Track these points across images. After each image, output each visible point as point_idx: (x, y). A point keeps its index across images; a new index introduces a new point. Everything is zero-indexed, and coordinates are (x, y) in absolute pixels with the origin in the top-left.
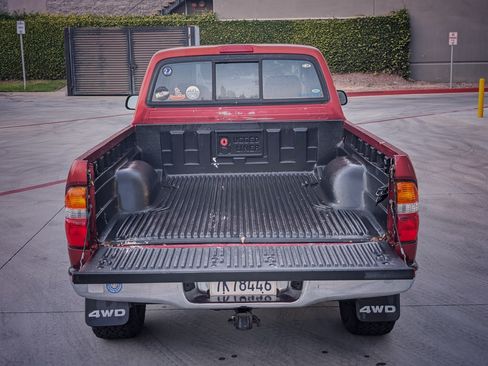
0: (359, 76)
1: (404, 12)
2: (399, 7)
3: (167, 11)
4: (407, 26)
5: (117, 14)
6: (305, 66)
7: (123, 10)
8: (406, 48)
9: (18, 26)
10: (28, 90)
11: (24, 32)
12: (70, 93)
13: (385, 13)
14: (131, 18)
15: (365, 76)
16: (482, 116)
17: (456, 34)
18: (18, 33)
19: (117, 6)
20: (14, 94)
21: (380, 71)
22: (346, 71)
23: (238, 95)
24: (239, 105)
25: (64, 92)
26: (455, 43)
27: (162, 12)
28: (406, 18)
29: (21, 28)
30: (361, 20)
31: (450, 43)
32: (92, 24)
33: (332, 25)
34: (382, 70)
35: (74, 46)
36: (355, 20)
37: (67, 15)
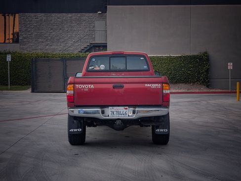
0: (183, 85)
1: (206, 53)
2: (203, 51)
3: (83, 51)
4: (208, 60)
5: (57, 52)
6: (142, 58)
7: (60, 50)
8: (207, 71)
9: (7, 57)
10: (10, 90)
11: (10, 60)
12: (33, 91)
13: (196, 54)
14: (65, 54)
15: (186, 85)
16: (239, 100)
17: (232, 64)
18: (7, 60)
19: (57, 49)
20: (4, 91)
21: (194, 83)
22: (176, 83)
23: (118, 68)
24: (118, 71)
25: (29, 91)
26: (232, 68)
27: (81, 52)
28: (207, 56)
29: (9, 58)
30: (183, 56)
31: (229, 68)
32: (44, 57)
33: (169, 59)
34: (195, 82)
35: (36, 67)
36: (180, 57)
37: (31, 53)
